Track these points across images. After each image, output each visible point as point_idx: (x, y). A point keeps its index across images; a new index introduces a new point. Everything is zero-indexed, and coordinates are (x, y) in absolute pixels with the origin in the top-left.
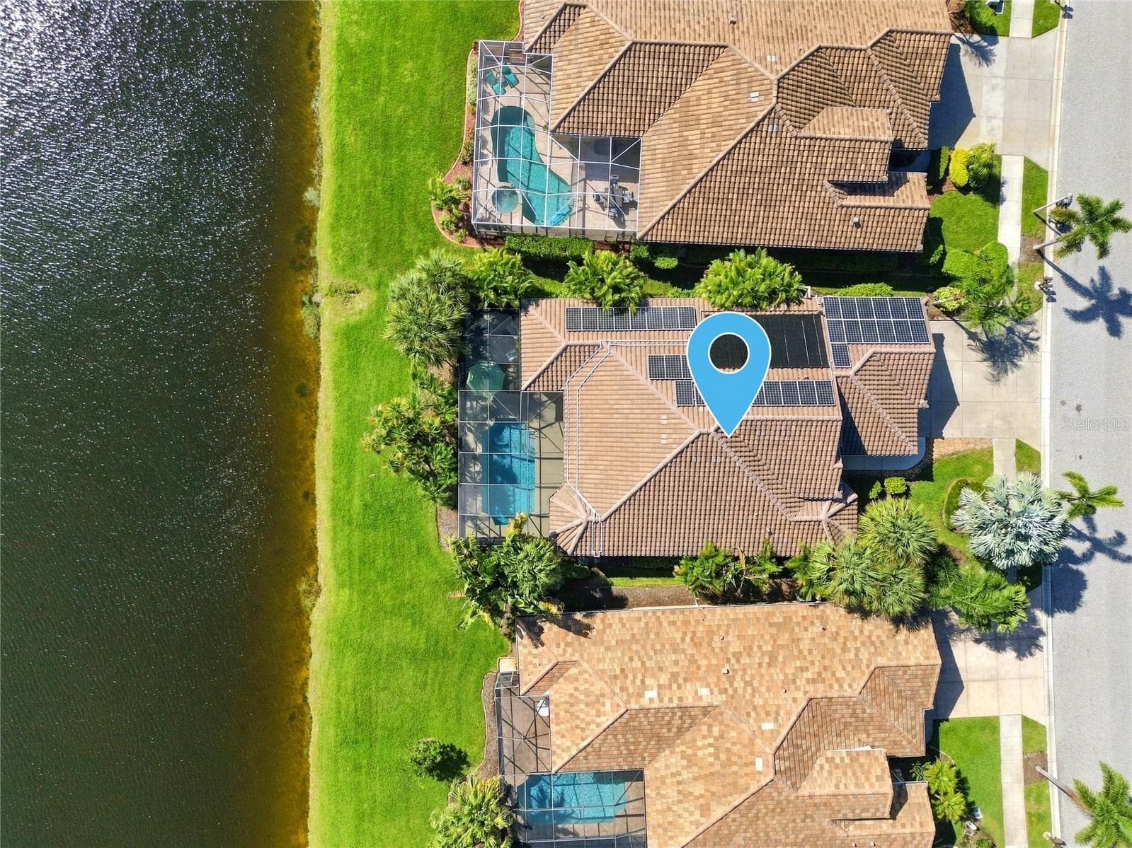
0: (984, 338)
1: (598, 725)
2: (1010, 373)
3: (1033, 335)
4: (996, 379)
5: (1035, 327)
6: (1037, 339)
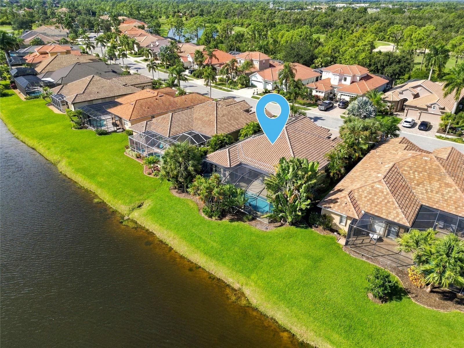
1: (387, 194)
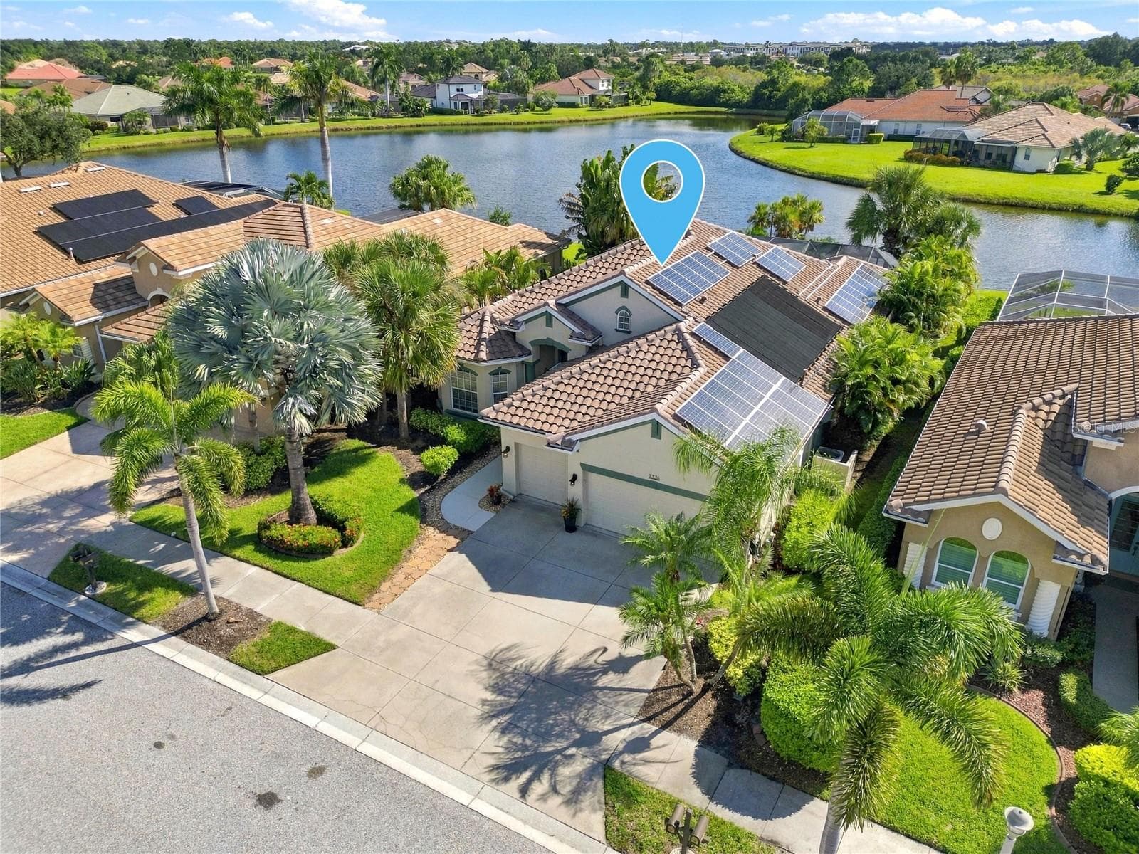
0: (604, 681)
2: (490, 696)
3: (540, 787)
4: (493, 663)
5: (556, 801)
6: (524, 791)
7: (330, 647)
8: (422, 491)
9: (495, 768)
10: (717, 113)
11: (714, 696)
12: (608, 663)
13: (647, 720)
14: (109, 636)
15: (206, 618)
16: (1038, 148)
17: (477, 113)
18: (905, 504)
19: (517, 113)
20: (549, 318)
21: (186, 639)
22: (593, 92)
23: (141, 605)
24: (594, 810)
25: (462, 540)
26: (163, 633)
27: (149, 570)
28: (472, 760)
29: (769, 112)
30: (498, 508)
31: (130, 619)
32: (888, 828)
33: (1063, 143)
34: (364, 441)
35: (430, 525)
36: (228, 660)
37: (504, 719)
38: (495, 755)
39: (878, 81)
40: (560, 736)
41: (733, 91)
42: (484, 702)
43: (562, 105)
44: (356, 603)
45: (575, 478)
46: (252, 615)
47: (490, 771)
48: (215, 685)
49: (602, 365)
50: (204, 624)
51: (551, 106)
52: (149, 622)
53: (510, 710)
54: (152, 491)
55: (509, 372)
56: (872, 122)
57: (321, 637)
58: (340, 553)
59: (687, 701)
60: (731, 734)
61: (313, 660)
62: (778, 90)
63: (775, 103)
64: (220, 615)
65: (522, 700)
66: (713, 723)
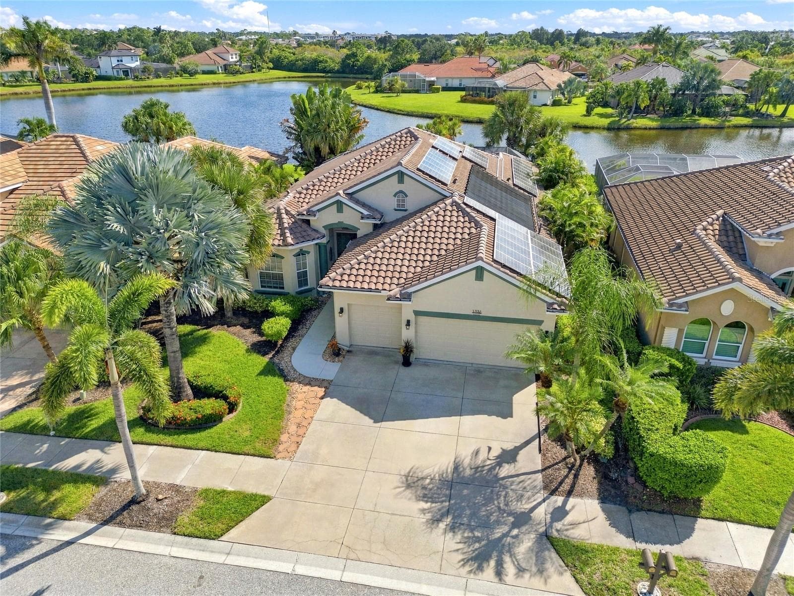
0: (504, 471)
7: (265, 499)
8: (270, 356)
9: (465, 562)
10: (318, 77)
11: (589, 463)
12: (498, 457)
13: (553, 493)
14: (34, 542)
15: (134, 501)
16: (542, 90)
17: (136, 78)
18: (670, 300)
19: (171, 78)
20: (340, 205)
21: (121, 524)
22: (225, 62)
23: (54, 505)
24: (561, 574)
25: (326, 388)
26: (94, 525)
27: (46, 471)
28: (444, 561)
29: (355, 76)
30: (341, 358)
31: (48, 521)
32: (755, 526)
33: (554, 87)
34: (194, 325)
35: (293, 381)
36: (175, 534)
37: (449, 520)
38: (460, 551)
39: (423, 54)
40: (498, 522)
41: (326, 62)
42: (423, 511)
43: (204, 72)
44: (268, 457)
45: (408, 323)
46: (176, 489)
47: (463, 565)
48: (174, 560)
49: (406, 235)
50: (135, 507)
51: (196, 73)
52: (73, 518)
53: (448, 512)
54: (7, 398)
55: (308, 253)
56: (433, 79)
57: (254, 492)
58: (228, 419)
59: (573, 472)
60: (614, 487)
61: (257, 514)
62: (358, 61)
63: (357, 70)
64: (147, 495)
65: (452, 502)
66: (600, 483)
